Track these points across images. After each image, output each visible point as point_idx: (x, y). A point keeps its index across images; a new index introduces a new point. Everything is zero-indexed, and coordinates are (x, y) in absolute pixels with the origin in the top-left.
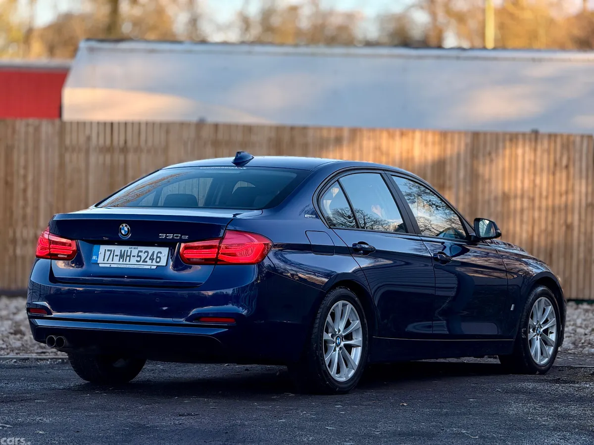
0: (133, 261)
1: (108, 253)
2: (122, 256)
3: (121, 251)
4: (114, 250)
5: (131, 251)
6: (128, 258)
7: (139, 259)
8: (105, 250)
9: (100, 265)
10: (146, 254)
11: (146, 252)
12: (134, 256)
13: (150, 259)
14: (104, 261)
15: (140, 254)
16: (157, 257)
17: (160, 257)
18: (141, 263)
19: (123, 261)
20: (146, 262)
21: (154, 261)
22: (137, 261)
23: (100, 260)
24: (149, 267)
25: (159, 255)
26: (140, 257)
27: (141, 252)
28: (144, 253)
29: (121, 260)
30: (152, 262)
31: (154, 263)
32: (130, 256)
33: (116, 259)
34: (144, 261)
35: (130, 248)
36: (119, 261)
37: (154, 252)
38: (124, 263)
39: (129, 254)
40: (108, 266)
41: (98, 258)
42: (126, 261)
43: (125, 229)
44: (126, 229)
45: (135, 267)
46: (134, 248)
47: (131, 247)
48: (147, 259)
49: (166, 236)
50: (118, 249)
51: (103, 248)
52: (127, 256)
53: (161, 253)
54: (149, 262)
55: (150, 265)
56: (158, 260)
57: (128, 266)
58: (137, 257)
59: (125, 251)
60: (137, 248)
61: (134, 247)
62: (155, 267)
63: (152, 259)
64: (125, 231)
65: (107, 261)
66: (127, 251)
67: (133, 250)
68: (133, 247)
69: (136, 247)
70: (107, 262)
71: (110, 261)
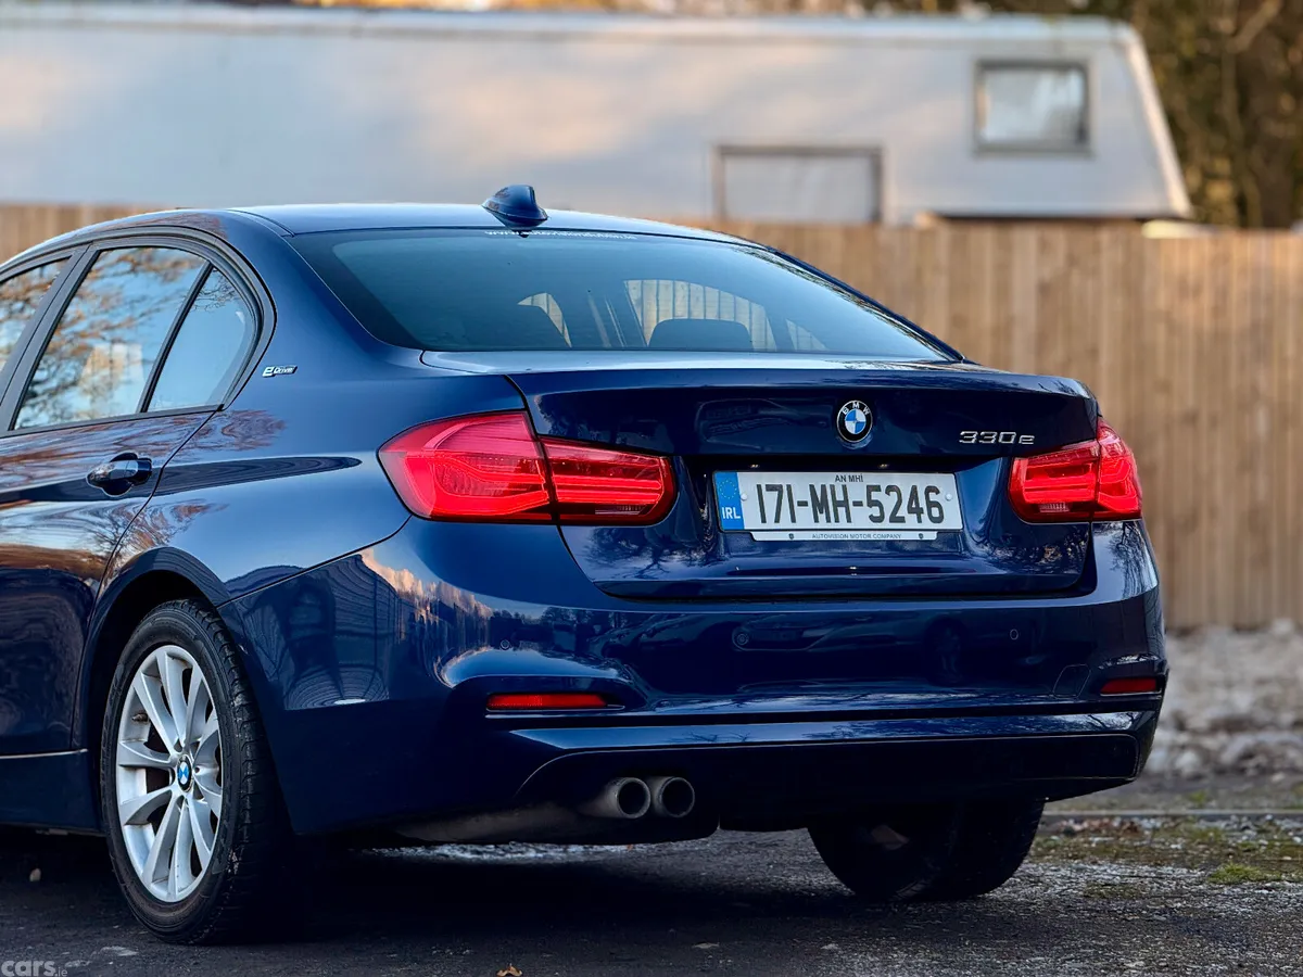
0: (861, 517)
1: (770, 499)
2: (819, 505)
3: (812, 487)
4: (789, 487)
5: (844, 488)
6: (842, 511)
7: (876, 511)
8: (759, 487)
9: (758, 536)
10: (894, 494)
11: (890, 489)
12: (857, 504)
13: (910, 510)
14: (764, 521)
15: (875, 496)
16: (931, 504)
17: (937, 505)
18: (886, 524)
19: (828, 520)
20: (902, 520)
21: (925, 516)
22: (873, 519)
23: (751, 521)
24: (914, 536)
25: (933, 497)
27: (878, 488)
28: (887, 492)
29: (822, 517)
30: (920, 521)
31: (927, 523)
32: (845, 503)
33: (805, 516)
34: (894, 519)
35: (837, 479)
36: (816, 520)
37: (914, 489)
38: (833, 525)
39: (840, 497)
40: (783, 536)
41: (739, 512)
42: (837, 521)
43: (855, 418)
44: (861, 416)
45: (871, 535)
46: (852, 479)
47: (840, 474)
48: (903, 512)
49: (979, 437)
50: (800, 483)
51: (748, 483)
52: (837, 504)
53: (937, 490)
54: (911, 520)
55: (916, 529)
56: (935, 512)
57: (847, 535)
58: (869, 505)
59: (823, 487)
60: (861, 479)
61: (852, 474)
62: (932, 536)
63: (919, 512)
64: (858, 424)
65: (777, 520)
66: (832, 487)
67: (849, 484)
68: (847, 474)
69: (858, 474)
70: (776, 526)
71: (785, 522)
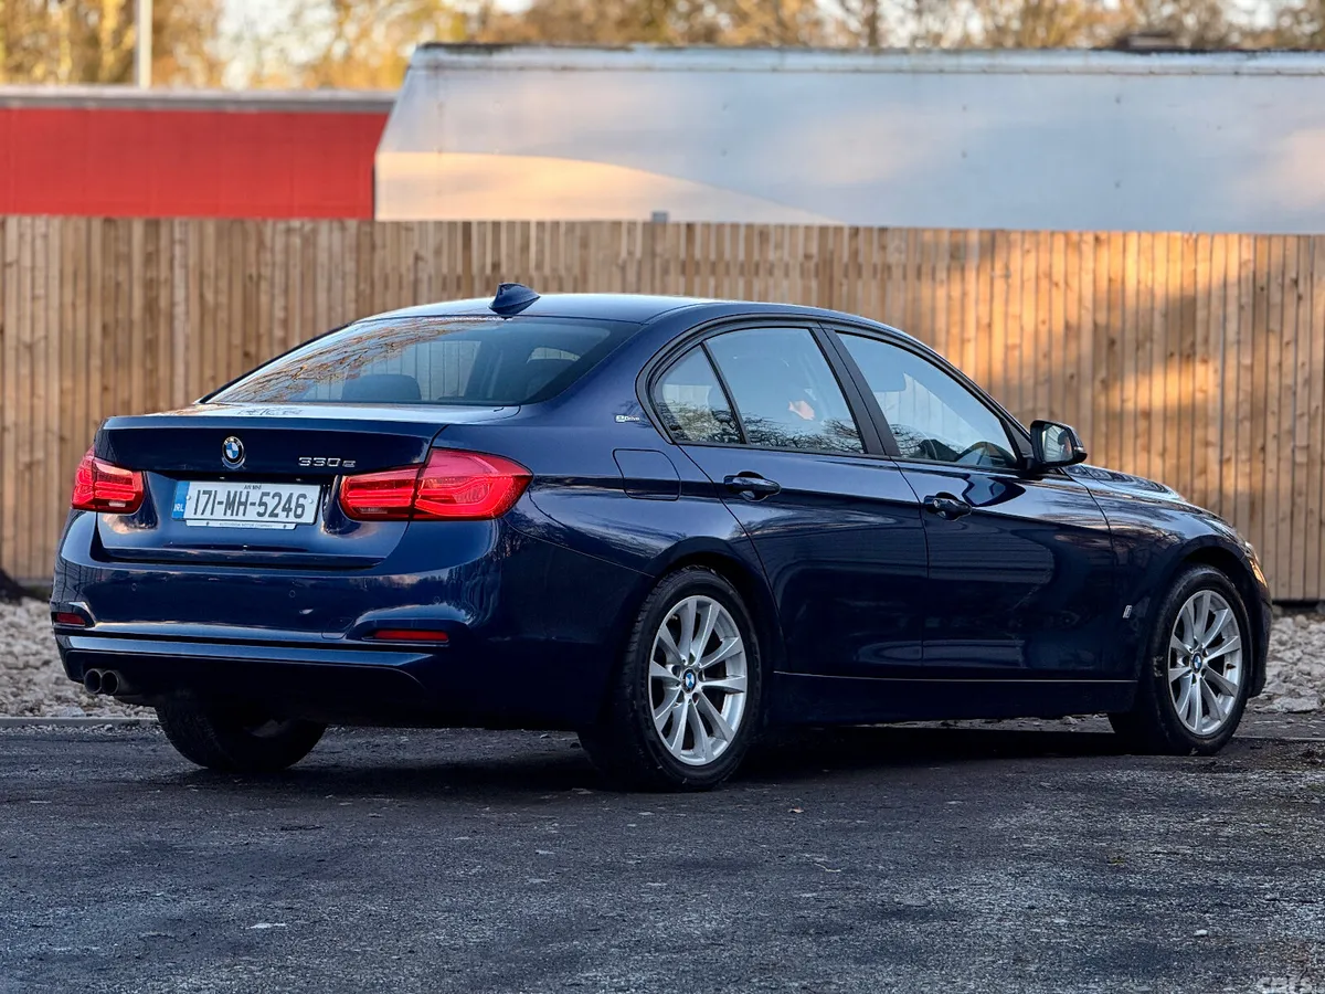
0: (252, 513)
1: (204, 498)
2: (230, 504)
3: (229, 492)
4: (216, 492)
5: (248, 493)
6: (242, 508)
7: (262, 509)
8: (199, 491)
9: (189, 523)
10: (277, 498)
11: (275, 495)
12: (253, 504)
13: (284, 509)
14: (195, 513)
15: (265, 499)
16: (298, 506)
17: (303, 506)
18: (266, 518)
19: (232, 514)
20: (276, 515)
21: (292, 514)
22: (260, 514)
23: (189, 513)
24: (281, 526)
25: (301, 501)
26: (265, 504)
27: (268, 494)
28: (273, 497)
29: (229, 512)
30: (287, 516)
31: (292, 518)
32: (245, 504)
33: (220, 509)
34: (273, 514)
35: (246, 487)
36: (225, 514)
37: (291, 495)
38: (234, 517)
39: (243, 500)
40: (204, 523)
41: (184, 508)
42: (237, 515)
43: (233, 446)
44: (235, 448)
45: (255, 525)
46: (255, 487)
47: (248, 484)
48: (279, 510)
49: (313, 462)
50: (222, 489)
51: (194, 488)
52: (240, 503)
53: (304, 496)
54: (282, 516)
55: (284, 522)
56: (299, 511)
57: (241, 525)
58: (260, 505)
59: (236, 493)
60: (260, 488)
61: (254, 484)
62: (292, 527)
63: (287, 510)
64: (233, 452)
65: (202, 514)
66: (241, 492)
67: (251, 490)
68: (252, 485)
69: (258, 485)
70: (202, 517)
71: (207, 515)
